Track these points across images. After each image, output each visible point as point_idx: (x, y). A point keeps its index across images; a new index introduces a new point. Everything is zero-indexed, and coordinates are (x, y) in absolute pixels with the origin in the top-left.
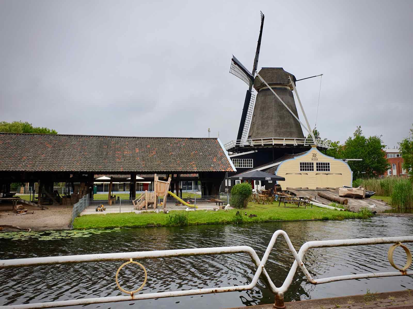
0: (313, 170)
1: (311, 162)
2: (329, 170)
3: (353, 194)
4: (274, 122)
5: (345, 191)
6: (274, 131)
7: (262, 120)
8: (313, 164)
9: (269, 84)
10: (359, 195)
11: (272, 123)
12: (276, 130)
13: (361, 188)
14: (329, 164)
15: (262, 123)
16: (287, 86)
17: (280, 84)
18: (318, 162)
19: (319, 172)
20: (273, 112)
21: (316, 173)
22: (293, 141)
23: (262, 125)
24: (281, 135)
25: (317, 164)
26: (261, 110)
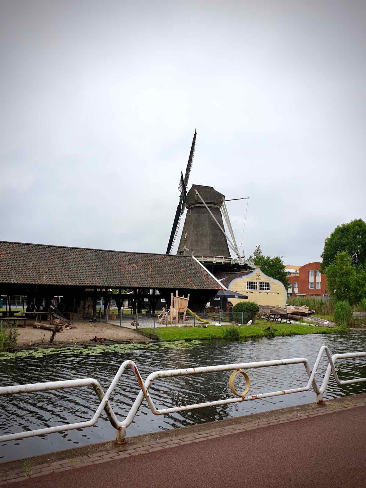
0: (257, 289)
1: (256, 281)
2: (269, 289)
3: (299, 312)
4: (208, 239)
5: (293, 309)
6: (208, 249)
7: (196, 237)
8: (257, 283)
9: (206, 203)
10: (305, 313)
11: (206, 240)
12: (210, 248)
13: (305, 307)
14: (269, 283)
15: (196, 240)
16: (218, 205)
17: (213, 203)
18: (261, 281)
19: (261, 291)
20: (207, 229)
21: (259, 292)
22: (222, 259)
23: (196, 242)
24: (215, 253)
25: (260, 283)
26: (194, 226)
